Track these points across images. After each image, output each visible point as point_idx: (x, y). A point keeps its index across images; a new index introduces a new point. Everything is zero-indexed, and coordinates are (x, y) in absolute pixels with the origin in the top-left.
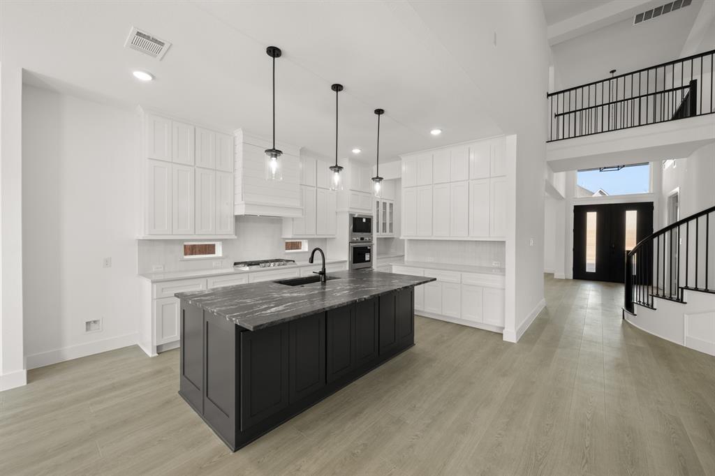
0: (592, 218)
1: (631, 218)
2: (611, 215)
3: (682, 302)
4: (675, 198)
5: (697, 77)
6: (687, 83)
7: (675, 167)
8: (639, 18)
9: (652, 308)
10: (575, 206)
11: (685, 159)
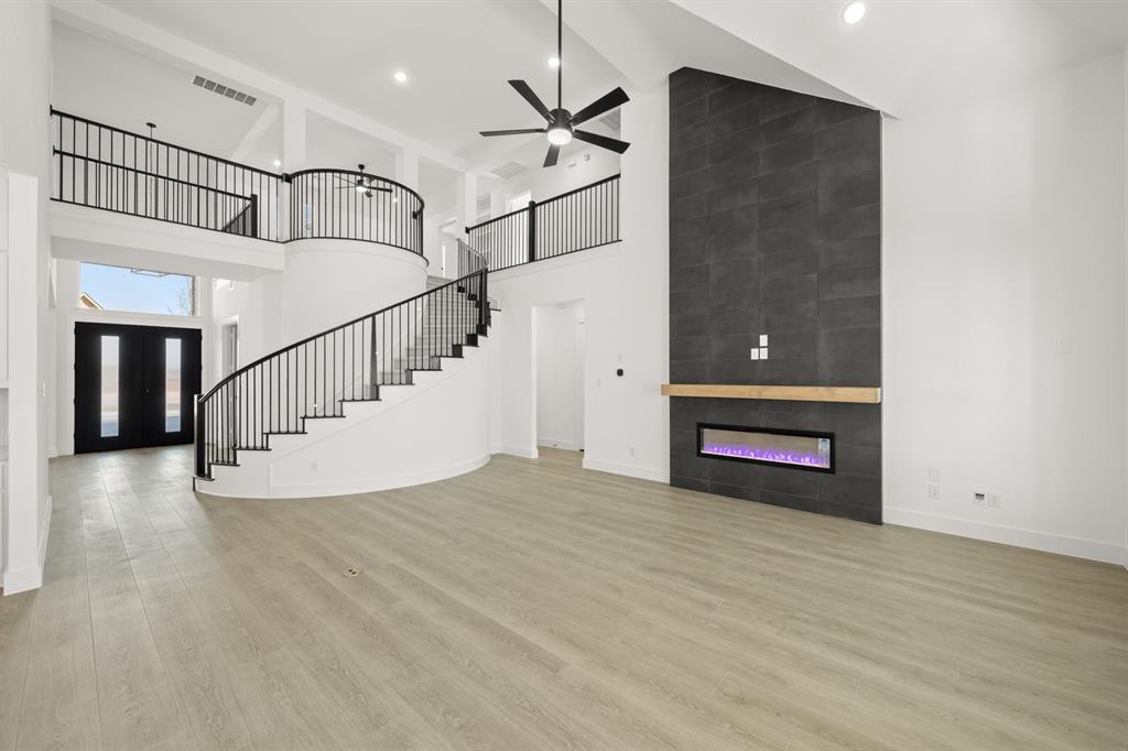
0: (110, 348)
1: (173, 349)
2: (142, 344)
3: (267, 449)
4: (233, 329)
5: (256, 192)
6: (248, 195)
7: (232, 289)
8: (199, 81)
9: (235, 464)
10: (77, 323)
11: (246, 284)
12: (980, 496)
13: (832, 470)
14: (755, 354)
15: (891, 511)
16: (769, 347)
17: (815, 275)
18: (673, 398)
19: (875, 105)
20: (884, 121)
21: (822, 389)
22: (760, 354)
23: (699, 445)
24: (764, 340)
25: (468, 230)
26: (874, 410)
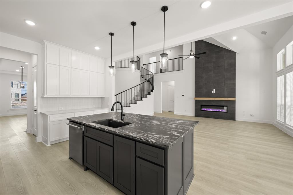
12: (251, 115)
13: (227, 112)
14: (212, 92)
15: (237, 118)
16: (215, 91)
17: (224, 79)
18: (195, 100)
19: (235, 51)
20: (236, 53)
21: (226, 98)
22: (214, 92)
23: (201, 109)
24: (214, 90)
25: (144, 65)
26: (234, 101)
